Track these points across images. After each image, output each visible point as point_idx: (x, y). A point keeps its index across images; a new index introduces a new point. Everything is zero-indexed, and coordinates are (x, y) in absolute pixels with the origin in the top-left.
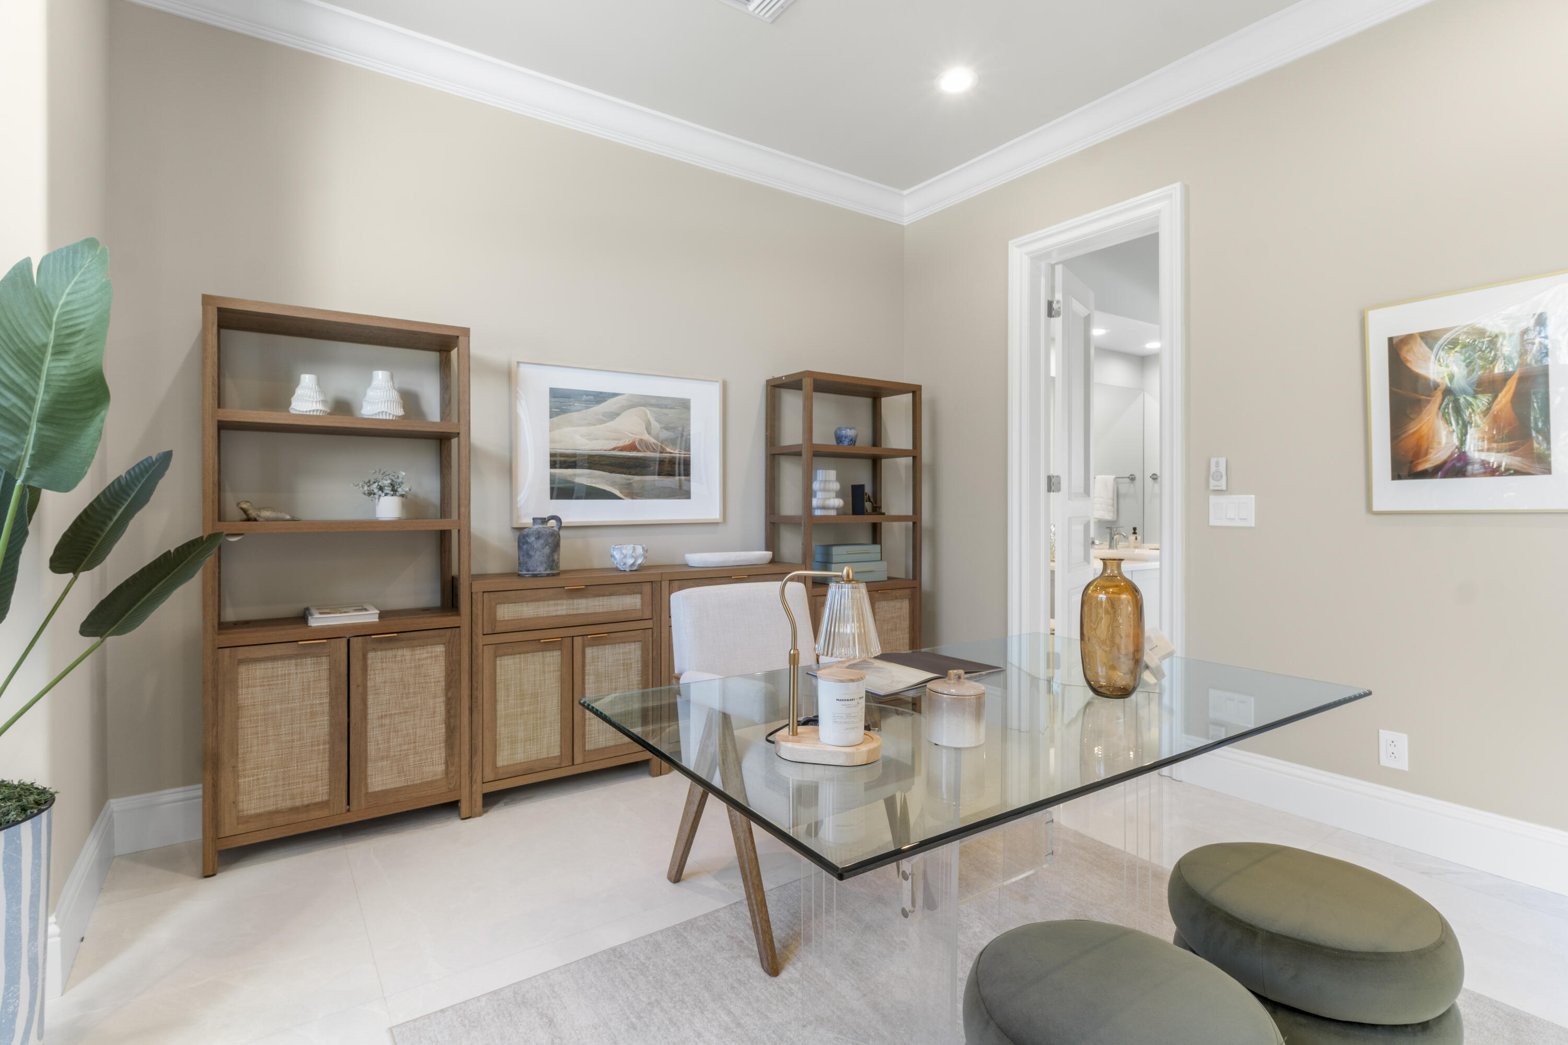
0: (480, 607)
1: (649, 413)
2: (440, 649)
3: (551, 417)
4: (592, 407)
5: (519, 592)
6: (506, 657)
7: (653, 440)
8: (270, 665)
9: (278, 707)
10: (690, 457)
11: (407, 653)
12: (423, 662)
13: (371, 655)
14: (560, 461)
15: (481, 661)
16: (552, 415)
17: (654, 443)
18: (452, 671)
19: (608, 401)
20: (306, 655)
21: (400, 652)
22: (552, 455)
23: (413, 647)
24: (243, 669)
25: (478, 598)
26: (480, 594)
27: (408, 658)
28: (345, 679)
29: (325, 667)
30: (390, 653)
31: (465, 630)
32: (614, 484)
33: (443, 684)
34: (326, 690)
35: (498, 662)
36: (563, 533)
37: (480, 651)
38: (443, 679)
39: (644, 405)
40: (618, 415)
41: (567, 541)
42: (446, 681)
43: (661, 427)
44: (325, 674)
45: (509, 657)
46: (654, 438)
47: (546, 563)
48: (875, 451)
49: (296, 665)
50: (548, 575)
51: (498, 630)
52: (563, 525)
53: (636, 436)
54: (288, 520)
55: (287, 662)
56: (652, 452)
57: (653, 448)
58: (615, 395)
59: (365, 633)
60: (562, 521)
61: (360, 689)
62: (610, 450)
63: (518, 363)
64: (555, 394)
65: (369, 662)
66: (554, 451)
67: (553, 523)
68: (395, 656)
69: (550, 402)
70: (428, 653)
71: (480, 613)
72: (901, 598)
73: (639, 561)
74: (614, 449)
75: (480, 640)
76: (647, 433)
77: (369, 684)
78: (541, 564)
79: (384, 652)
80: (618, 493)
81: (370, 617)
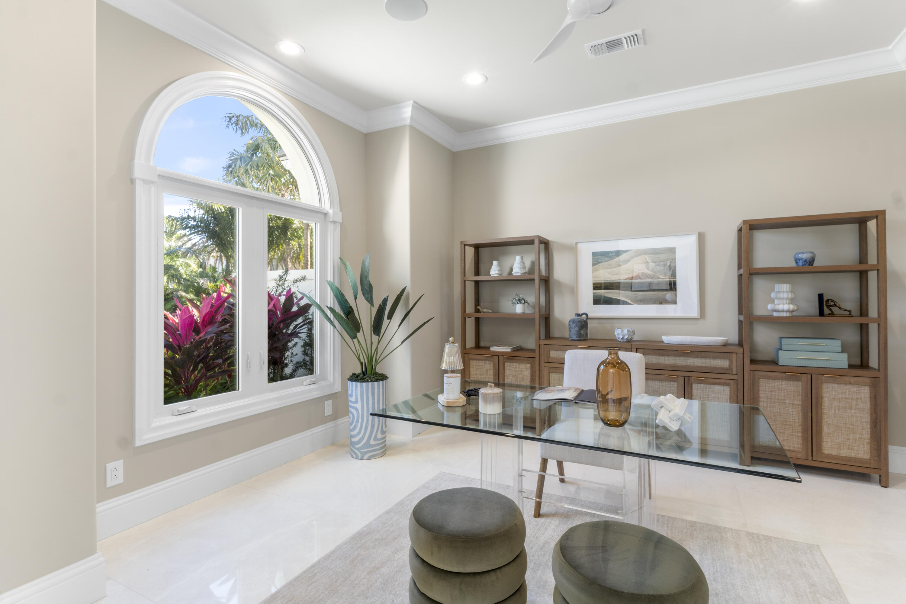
0: (543, 350)
1: (648, 258)
2: (529, 365)
3: (593, 266)
4: (614, 259)
5: (559, 346)
6: (554, 374)
7: (650, 272)
8: (477, 361)
9: (480, 376)
10: (676, 281)
11: (517, 365)
12: (523, 369)
13: (506, 363)
14: (597, 286)
15: (543, 373)
16: (594, 264)
17: (651, 274)
18: (533, 375)
19: (623, 255)
20: (486, 360)
21: (515, 364)
22: (594, 284)
23: (519, 363)
24: (471, 361)
25: (542, 346)
26: (543, 345)
27: (518, 367)
28: (498, 370)
29: (492, 365)
30: (512, 364)
31: (537, 359)
32: (627, 297)
33: (530, 379)
34: (492, 374)
35: (550, 375)
36: (589, 321)
37: (543, 369)
38: (530, 378)
39: (645, 254)
40: (629, 261)
41: (591, 325)
42: (531, 378)
43: (656, 265)
44: (492, 368)
45: (555, 374)
46: (651, 271)
47: (576, 334)
48: (863, 267)
49: (484, 363)
50: (578, 340)
51: (550, 361)
52: (589, 317)
53: (639, 271)
54: (491, 313)
55: (482, 361)
56: (650, 279)
57: (651, 277)
58: (626, 251)
59: (504, 354)
60: (589, 315)
61: (502, 375)
62: (625, 279)
63: (576, 243)
64: (595, 254)
65: (505, 366)
66: (595, 282)
67: (584, 316)
68: (513, 365)
69: (593, 259)
70: (524, 366)
71: (543, 353)
72: (864, 384)
73: (626, 337)
74: (627, 279)
75: (543, 364)
76: (646, 269)
77: (505, 374)
78: (574, 334)
79: (510, 363)
80: (629, 301)
81: (508, 349)
